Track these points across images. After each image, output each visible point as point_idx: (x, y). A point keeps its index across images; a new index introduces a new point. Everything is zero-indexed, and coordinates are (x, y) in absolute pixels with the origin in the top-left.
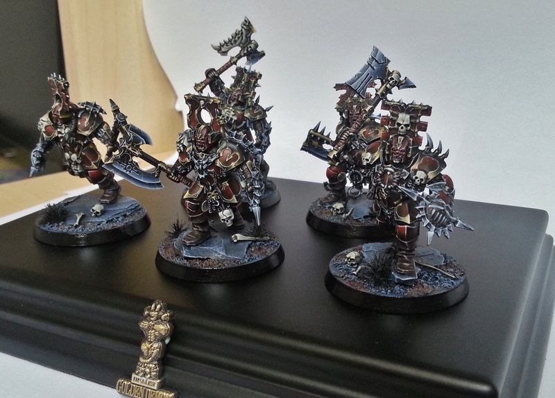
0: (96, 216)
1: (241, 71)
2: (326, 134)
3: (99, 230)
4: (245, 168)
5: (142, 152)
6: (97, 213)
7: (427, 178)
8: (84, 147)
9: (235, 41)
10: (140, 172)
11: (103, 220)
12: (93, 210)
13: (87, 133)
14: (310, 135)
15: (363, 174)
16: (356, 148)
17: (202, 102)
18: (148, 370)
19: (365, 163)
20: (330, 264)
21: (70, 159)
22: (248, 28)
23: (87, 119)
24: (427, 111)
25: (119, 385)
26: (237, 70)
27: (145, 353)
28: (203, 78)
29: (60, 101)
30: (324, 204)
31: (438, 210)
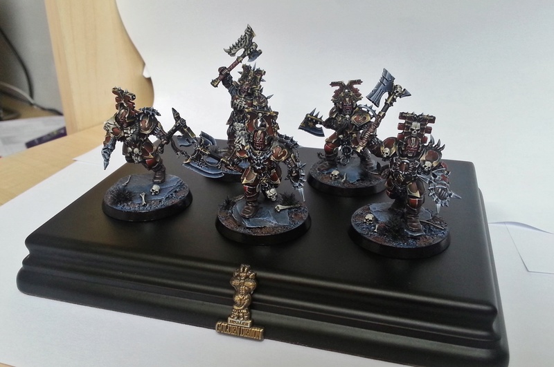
0: (155, 195)
1: (246, 68)
2: (319, 117)
4: (290, 159)
5: (210, 152)
6: (157, 192)
7: (432, 166)
8: (143, 142)
9: (241, 45)
11: (163, 197)
12: (153, 190)
13: (147, 132)
14: (307, 118)
17: (260, 115)
19: (385, 156)
20: (352, 224)
22: (250, 33)
23: (147, 122)
24: (432, 120)
25: (218, 326)
26: (243, 67)
27: (238, 303)
28: (217, 75)
29: (124, 108)
30: (323, 171)
31: (443, 189)
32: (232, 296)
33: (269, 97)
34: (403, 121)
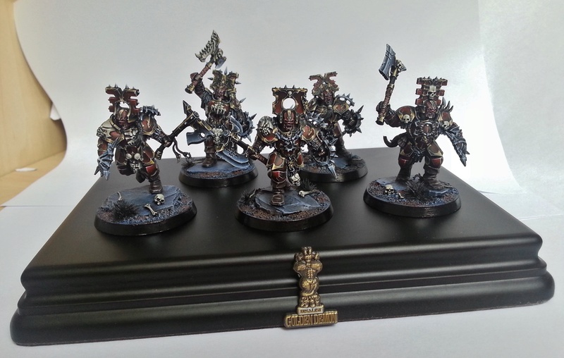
1: (217, 74)
6: (163, 201)
7: (450, 125)
8: (144, 146)
10: (238, 156)
13: (150, 133)
17: (290, 93)
18: (312, 300)
19: (407, 122)
21: (134, 158)
22: (215, 39)
23: (149, 122)
24: (445, 83)
26: (213, 73)
27: (308, 288)
29: (121, 108)
33: (242, 101)
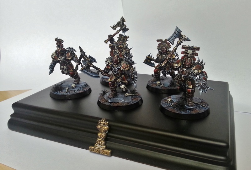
0: (73, 88)
1: (121, 35)
2: (152, 57)
3: (75, 93)
4: (131, 70)
5: (93, 65)
7: (198, 72)
8: (68, 64)
9: (119, 25)
10: (92, 72)
11: (76, 89)
12: (72, 86)
13: (70, 59)
14: (147, 58)
15: (167, 71)
16: (171, 62)
17: (116, 47)
18: (101, 143)
19: (175, 68)
20: (161, 103)
21: (63, 68)
22: (123, 20)
23: (70, 54)
24: (198, 49)
25: (90, 148)
26: (119, 35)
27: (100, 137)
28: (107, 38)
29: (60, 47)
30: (153, 82)
31: (203, 84)
32: (97, 134)
33: (131, 49)
34: (184, 50)
